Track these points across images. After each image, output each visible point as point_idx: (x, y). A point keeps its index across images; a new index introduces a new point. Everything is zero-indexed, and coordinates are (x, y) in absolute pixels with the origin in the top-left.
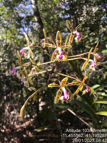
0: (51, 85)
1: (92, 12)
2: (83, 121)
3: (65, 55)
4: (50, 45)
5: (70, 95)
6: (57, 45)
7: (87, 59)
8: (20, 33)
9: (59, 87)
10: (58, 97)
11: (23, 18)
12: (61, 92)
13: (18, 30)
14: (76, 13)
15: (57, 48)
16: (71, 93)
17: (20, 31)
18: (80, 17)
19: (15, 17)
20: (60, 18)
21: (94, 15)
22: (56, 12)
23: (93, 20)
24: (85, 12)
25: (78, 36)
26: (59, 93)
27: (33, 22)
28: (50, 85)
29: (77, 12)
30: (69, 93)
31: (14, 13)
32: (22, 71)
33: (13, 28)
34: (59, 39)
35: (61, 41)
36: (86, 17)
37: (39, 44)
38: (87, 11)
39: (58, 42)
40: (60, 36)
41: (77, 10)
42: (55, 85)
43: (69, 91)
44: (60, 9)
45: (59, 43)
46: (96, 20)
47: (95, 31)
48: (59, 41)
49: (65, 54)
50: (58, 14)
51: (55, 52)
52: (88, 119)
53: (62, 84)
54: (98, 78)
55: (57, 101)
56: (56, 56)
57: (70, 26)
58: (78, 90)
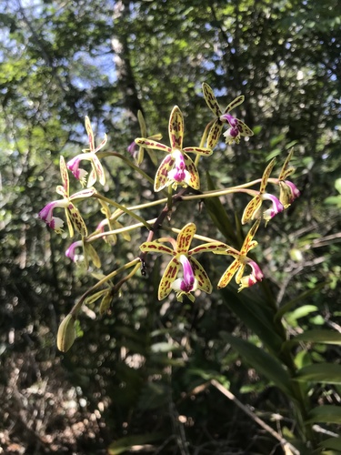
0: (150, 247)
1: (297, 82)
2: (261, 422)
3: (192, 172)
4: (152, 144)
5: (201, 279)
6: (172, 143)
7: (259, 193)
8: (72, 138)
9: (172, 254)
10: (167, 282)
11: (84, 92)
12: (176, 268)
13: (66, 128)
14: (245, 83)
15: (170, 150)
16: (203, 273)
17: (71, 133)
18: (260, 97)
19: (60, 89)
20: (196, 96)
21: (303, 92)
22: (186, 79)
23: (298, 107)
24: (275, 83)
25: (234, 126)
26: (170, 271)
27: (113, 105)
28: (145, 246)
29: (249, 80)
30: (197, 272)
31: (58, 78)
32: (70, 212)
33: (51, 122)
34: (176, 128)
35: (181, 134)
36: (278, 96)
37: (128, 172)
38: (281, 80)
39: (174, 136)
40: (180, 120)
41: (249, 74)
42: (160, 248)
43: (198, 268)
44: (198, 71)
45: (177, 138)
46: (307, 107)
47: (304, 140)
48: (177, 134)
49: (193, 170)
50: (190, 85)
51: (166, 162)
52: (277, 417)
53: (180, 246)
54: (311, 285)
55: (164, 293)
56: (166, 175)
57: (211, 101)
58: (229, 274)
